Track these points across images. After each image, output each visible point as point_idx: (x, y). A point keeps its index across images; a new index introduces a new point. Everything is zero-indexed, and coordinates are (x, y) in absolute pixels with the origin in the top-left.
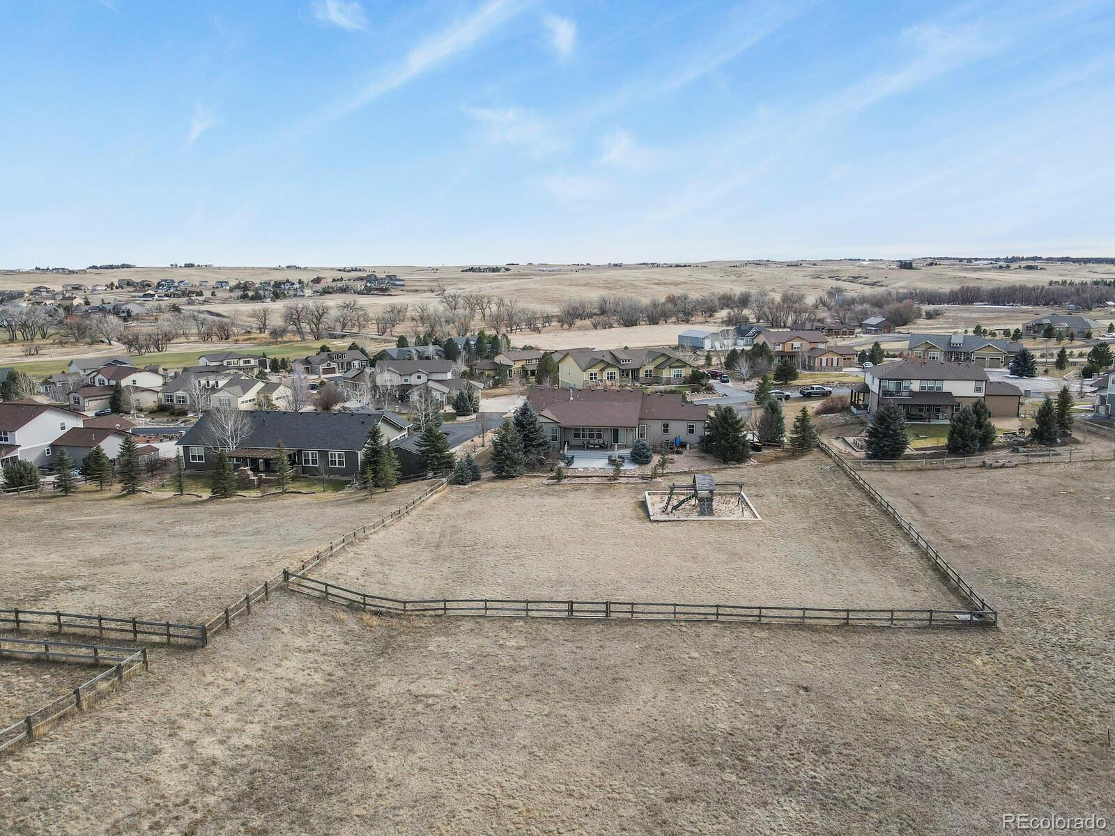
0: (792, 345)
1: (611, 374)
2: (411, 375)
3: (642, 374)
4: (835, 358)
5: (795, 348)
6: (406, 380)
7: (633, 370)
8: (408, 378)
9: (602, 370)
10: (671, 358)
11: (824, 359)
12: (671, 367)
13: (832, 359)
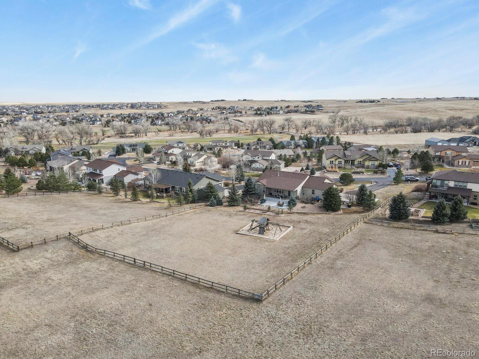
0: (446, 152)
1: (340, 162)
2: (255, 156)
3: (356, 163)
4: (467, 161)
5: (448, 154)
6: (254, 159)
7: (352, 161)
8: (254, 157)
9: (336, 160)
10: (371, 156)
11: (461, 161)
12: (370, 160)
13: (466, 162)
